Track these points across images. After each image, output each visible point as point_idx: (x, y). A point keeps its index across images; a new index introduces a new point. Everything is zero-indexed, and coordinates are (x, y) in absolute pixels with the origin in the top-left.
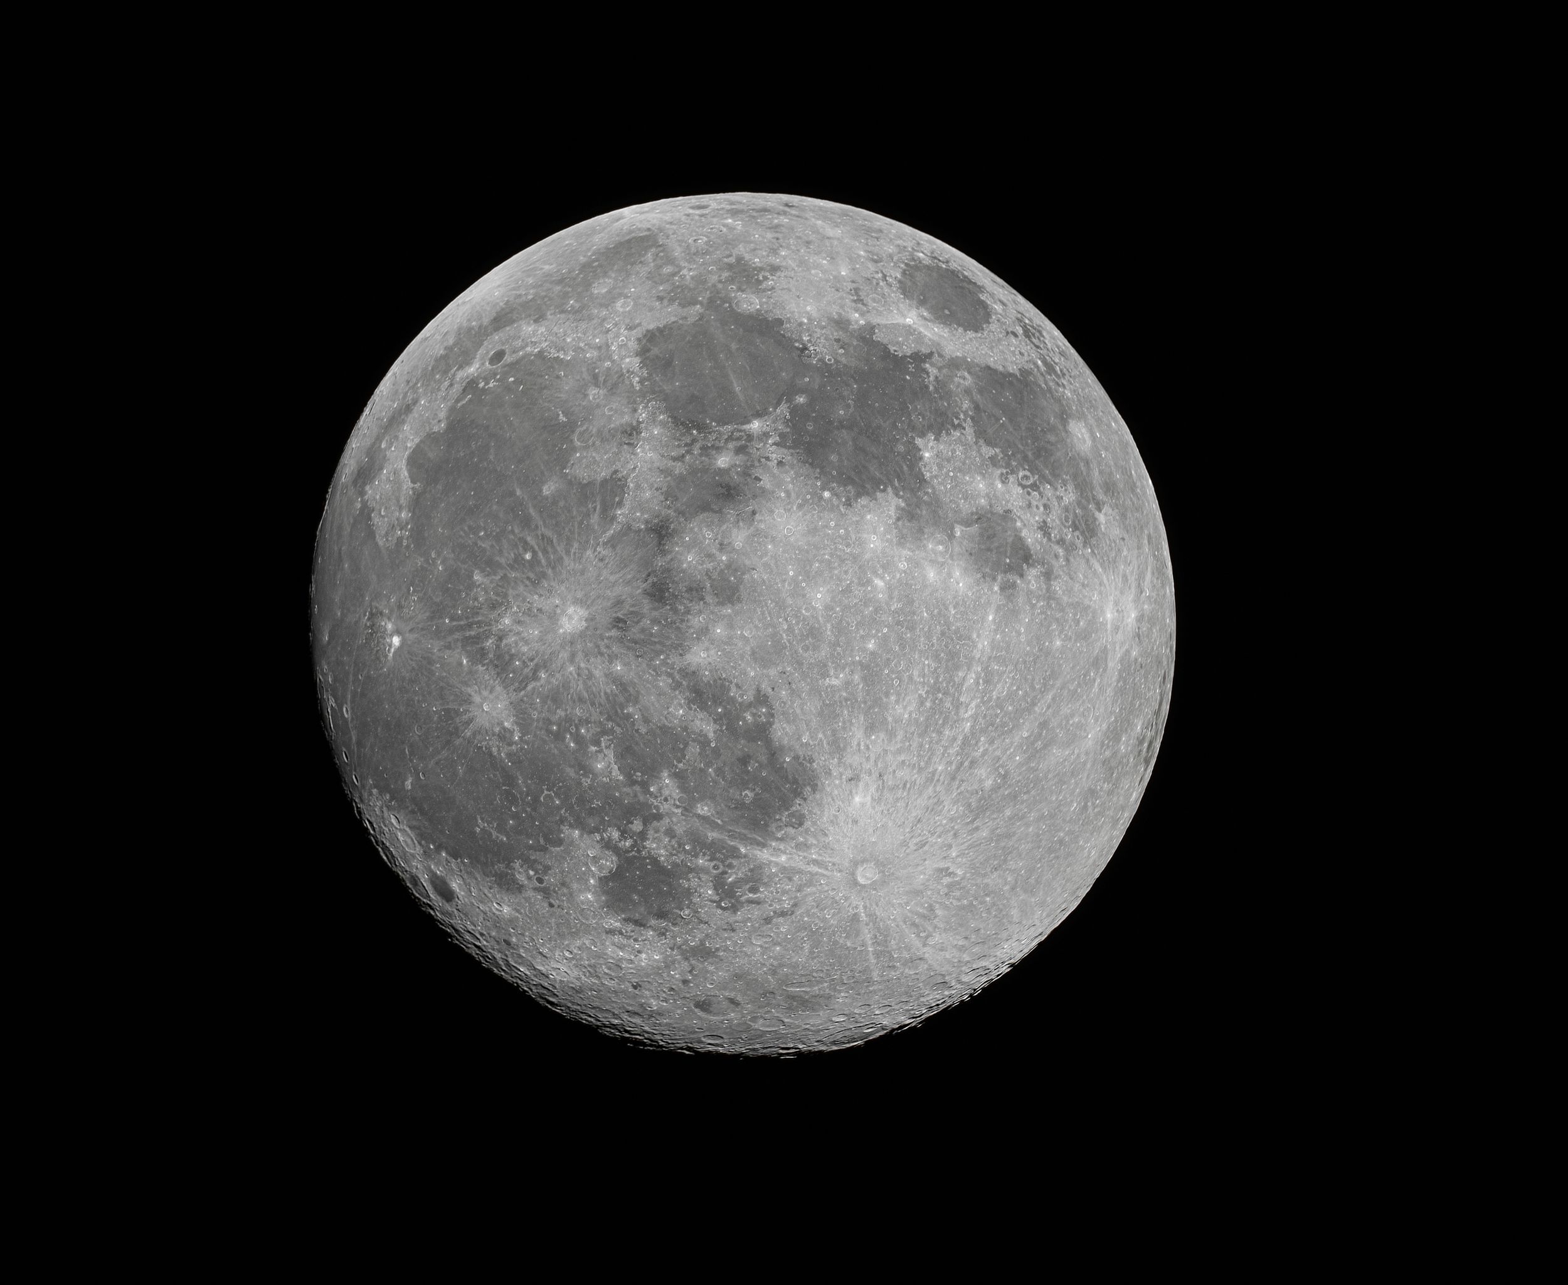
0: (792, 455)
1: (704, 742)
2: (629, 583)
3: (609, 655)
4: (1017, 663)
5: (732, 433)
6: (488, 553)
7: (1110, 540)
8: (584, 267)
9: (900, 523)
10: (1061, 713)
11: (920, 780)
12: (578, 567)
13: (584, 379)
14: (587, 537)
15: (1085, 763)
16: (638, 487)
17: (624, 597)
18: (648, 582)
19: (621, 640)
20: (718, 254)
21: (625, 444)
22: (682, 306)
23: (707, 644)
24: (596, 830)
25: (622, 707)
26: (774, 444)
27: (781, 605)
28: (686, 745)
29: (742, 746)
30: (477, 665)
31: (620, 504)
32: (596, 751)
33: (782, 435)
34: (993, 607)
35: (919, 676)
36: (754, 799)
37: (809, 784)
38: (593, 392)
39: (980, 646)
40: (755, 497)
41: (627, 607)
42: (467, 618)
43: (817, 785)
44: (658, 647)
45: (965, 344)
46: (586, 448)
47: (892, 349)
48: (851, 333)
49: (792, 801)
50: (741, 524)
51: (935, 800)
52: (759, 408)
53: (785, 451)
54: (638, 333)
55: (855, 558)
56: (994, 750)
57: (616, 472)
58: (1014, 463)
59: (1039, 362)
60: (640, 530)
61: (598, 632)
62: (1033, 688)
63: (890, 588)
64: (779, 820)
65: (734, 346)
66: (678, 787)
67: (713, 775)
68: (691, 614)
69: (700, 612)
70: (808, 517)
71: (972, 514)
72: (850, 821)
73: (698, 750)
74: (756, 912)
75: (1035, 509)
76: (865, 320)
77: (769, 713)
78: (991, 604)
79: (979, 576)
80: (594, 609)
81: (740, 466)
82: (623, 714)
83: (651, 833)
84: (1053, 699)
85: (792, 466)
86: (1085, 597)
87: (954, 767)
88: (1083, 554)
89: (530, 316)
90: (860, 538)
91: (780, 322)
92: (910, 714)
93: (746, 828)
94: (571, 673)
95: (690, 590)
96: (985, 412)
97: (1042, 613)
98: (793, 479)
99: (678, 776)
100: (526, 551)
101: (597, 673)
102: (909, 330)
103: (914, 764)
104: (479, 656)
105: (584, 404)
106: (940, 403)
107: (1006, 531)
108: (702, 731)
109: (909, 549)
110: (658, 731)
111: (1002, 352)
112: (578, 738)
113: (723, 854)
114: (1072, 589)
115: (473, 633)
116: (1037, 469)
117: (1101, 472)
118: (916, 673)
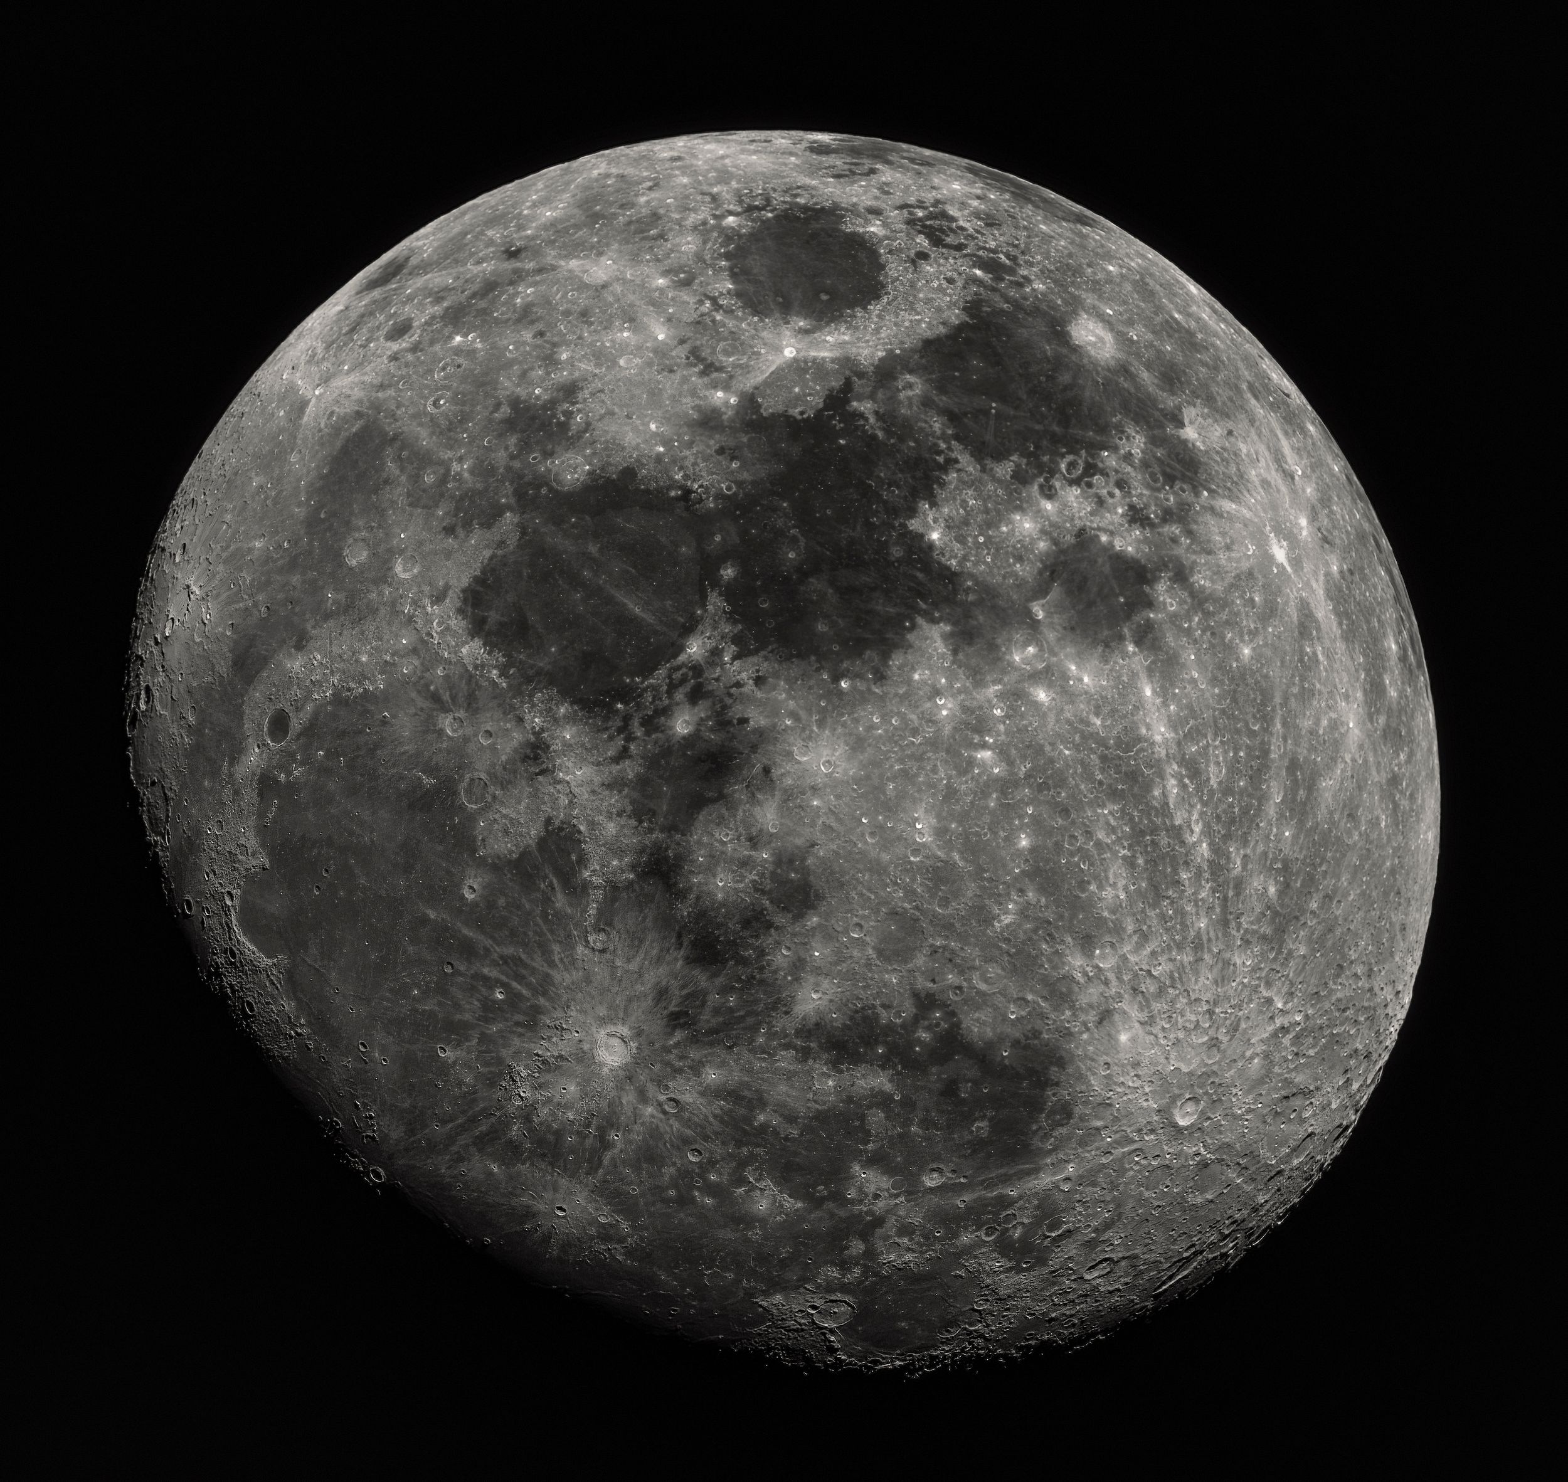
0: (766, 659)
1: (883, 1101)
2: (659, 960)
3: (690, 1067)
4: (1215, 722)
5: (670, 677)
6: (440, 1016)
7: (1218, 452)
8: (312, 523)
9: (961, 656)
10: (1304, 732)
11: (1186, 958)
12: (577, 975)
13: (422, 709)
14: (565, 930)
15: (1366, 761)
16: (592, 825)
17: (664, 983)
18: (685, 944)
19: (694, 1040)
20: (481, 413)
21: (537, 774)
22: (487, 525)
23: (811, 979)
24: (804, 1280)
25: (748, 1120)
26: (734, 658)
27: (878, 869)
28: (862, 1118)
29: (936, 1075)
30: (515, 1165)
31: (583, 861)
32: (746, 1192)
33: (737, 640)
34: (1143, 677)
35: (1108, 835)
36: (990, 1127)
37: (1051, 1063)
38: (447, 723)
39: (1158, 738)
40: (754, 748)
41: (676, 994)
42: (464, 1112)
43: (1061, 1058)
44: (750, 1020)
45: (877, 331)
46: (487, 808)
47: (795, 412)
48: (730, 428)
49: (1042, 1097)
50: (760, 796)
51: (1220, 965)
52: (682, 620)
53: (754, 659)
54: (452, 601)
55: (933, 743)
56: (1254, 849)
57: (549, 821)
58: (1046, 458)
59: (978, 272)
60: (631, 883)
61: (657, 1045)
62: (1252, 734)
63: (1002, 752)
64: (1037, 1130)
65: (593, 549)
66: (883, 1173)
67: (920, 1132)
68: (768, 954)
69: (778, 943)
70: (840, 730)
71: (1040, 573)
72: (1129, 1068)
73: (882, 1115)
74: (1070, 1249)
75: (1110, 501)
76: (735, 393)
77: (947, 1013)
78: (1137, 674)
79: (1100, 649)
80: (633, 1018)
81: (708, 718)
82: (755, 1128)
83: (880, 1246)
84: (1285, 724)
85: (776, 675)
86: (1238, 561)
87: (1218, 910)
88: (1202, 507)
89: (284, 641)
90: (923, 713)
91: (629, 473)
92: (1126, 888)
93: (1002, 1166)
94: (653, 1116)
95: (746, 923)
96: (965, 414)
97: (1204, 631)
98: (788, 693)
99: (876, 1161)
100: (491, 989)
101: (688, 1098)
102: (799, 367)
103: (1169, 945)
104: (512, 1152)
105: (444, 745)
106: (904, 447)
107: (1096, 562)
108: (872, 1089)
109: (994, 682)
110: (814, 1123)
111: (928, 301)
112: (712, 1190)
113: (989, 1213)
114: (1219, 566)
115: (484, 1128)
116: (1077, 441)
117: (1149, 367)
118: (1101, 835)
